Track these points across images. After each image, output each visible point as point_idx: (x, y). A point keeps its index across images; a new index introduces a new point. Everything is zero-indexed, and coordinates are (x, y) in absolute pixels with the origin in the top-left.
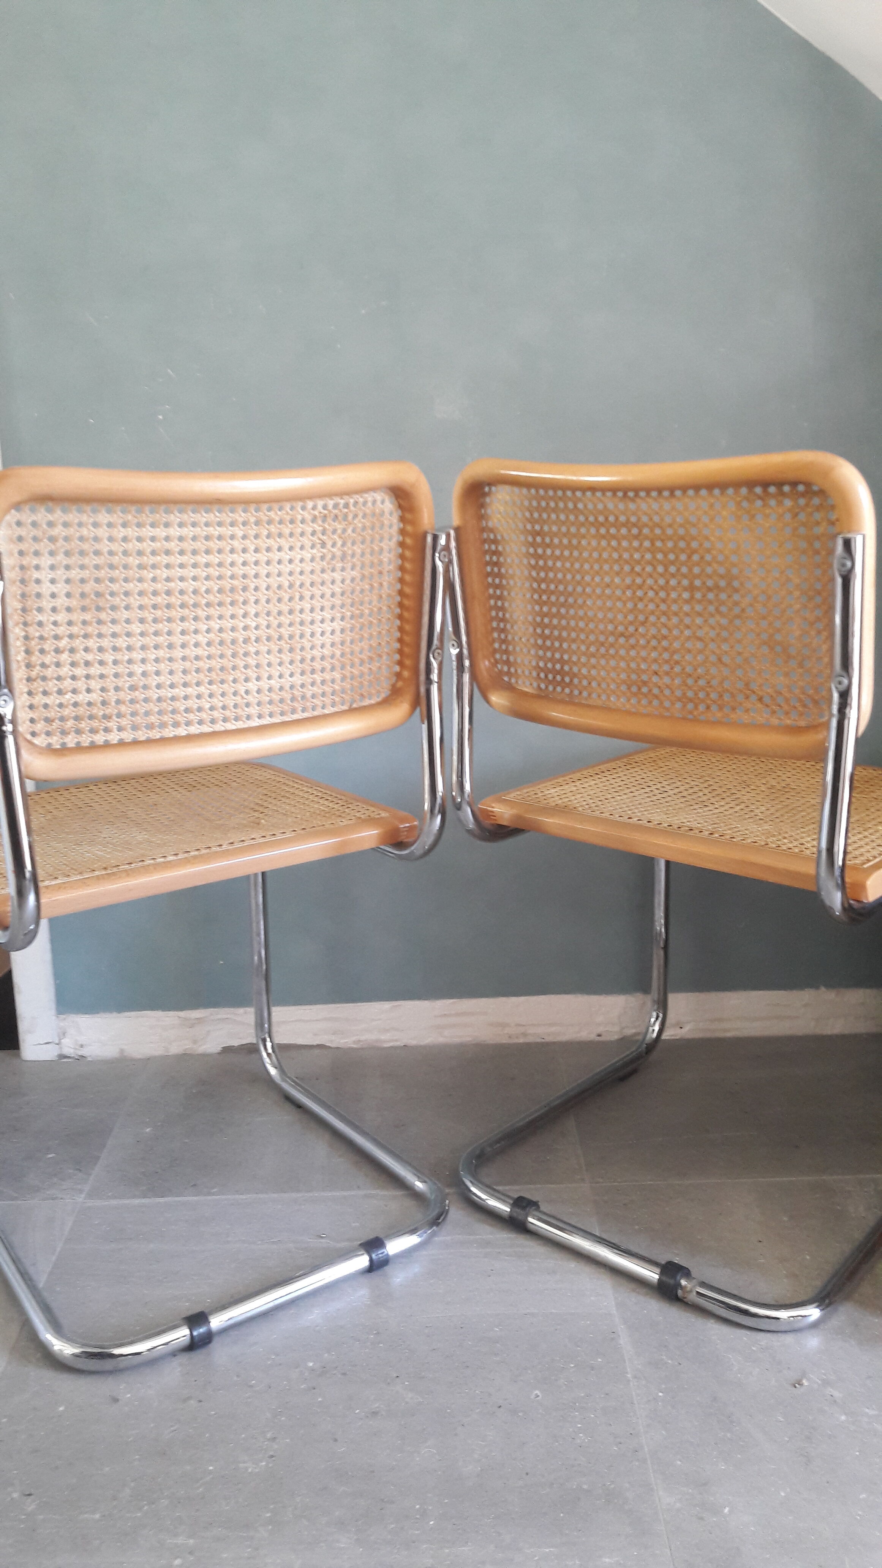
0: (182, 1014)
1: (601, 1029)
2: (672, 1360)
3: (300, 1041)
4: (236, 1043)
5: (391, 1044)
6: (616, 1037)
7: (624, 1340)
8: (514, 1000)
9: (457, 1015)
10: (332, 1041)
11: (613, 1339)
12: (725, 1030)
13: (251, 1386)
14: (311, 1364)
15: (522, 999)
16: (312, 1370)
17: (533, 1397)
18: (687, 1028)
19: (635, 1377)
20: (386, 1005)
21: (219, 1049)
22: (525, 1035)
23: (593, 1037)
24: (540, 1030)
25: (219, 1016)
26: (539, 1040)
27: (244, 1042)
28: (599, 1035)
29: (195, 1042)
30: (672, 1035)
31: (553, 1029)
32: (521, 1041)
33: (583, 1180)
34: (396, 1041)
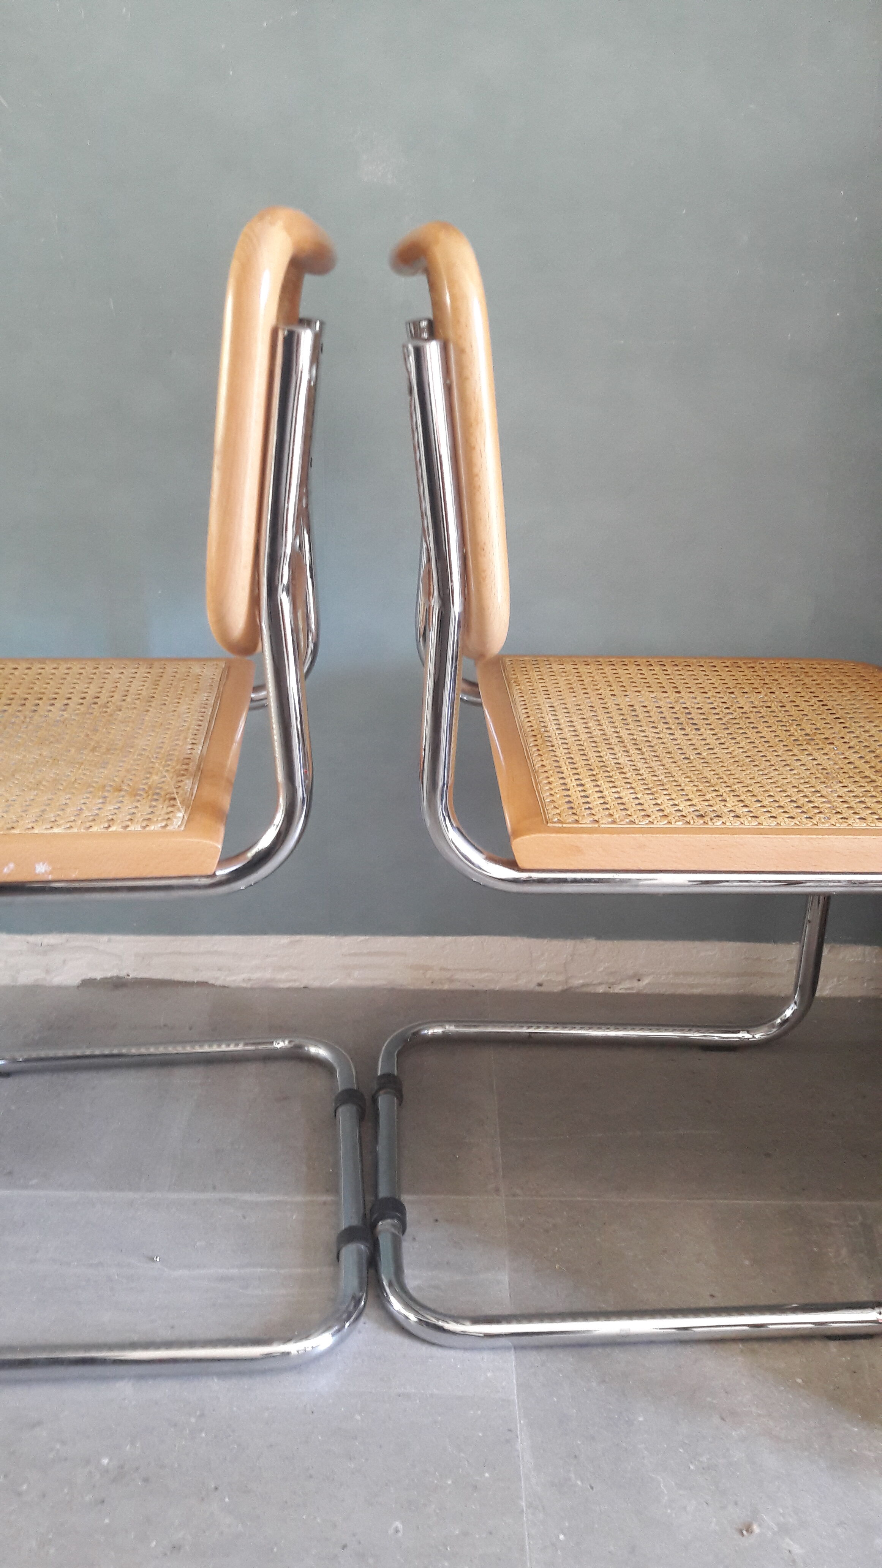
0: (32, 939)
1: (542, 978)
2: (582, 1481)
3: (178, 977)
4: (98, 975)
5: (287, 985)
6: (560, 988)
7: (522, 1444)
8: (439, 939)
9: (370, 954)
10: (217, 979)
11: (507, 1441)
12: (692, 986)
13: (19, 1494)
14: (105, 1461)
15: (449, 939)
16: (106, 1471)
17: (391, 1531)
18: (645, 981)
19: (530, 1505)
20: (285, 940)
21: (77, 981)
22: (451, 980)
23: (532, 986)
24: (469, 976)
25: (77, 944)
26: (468, 987)
27: (109, 975)
28: (540, 985)
29: (48, 972)
30: (626, 989)
31: (484, 975)
32: (446, 987)
33: (497, 1190)
34: (295, 981)
